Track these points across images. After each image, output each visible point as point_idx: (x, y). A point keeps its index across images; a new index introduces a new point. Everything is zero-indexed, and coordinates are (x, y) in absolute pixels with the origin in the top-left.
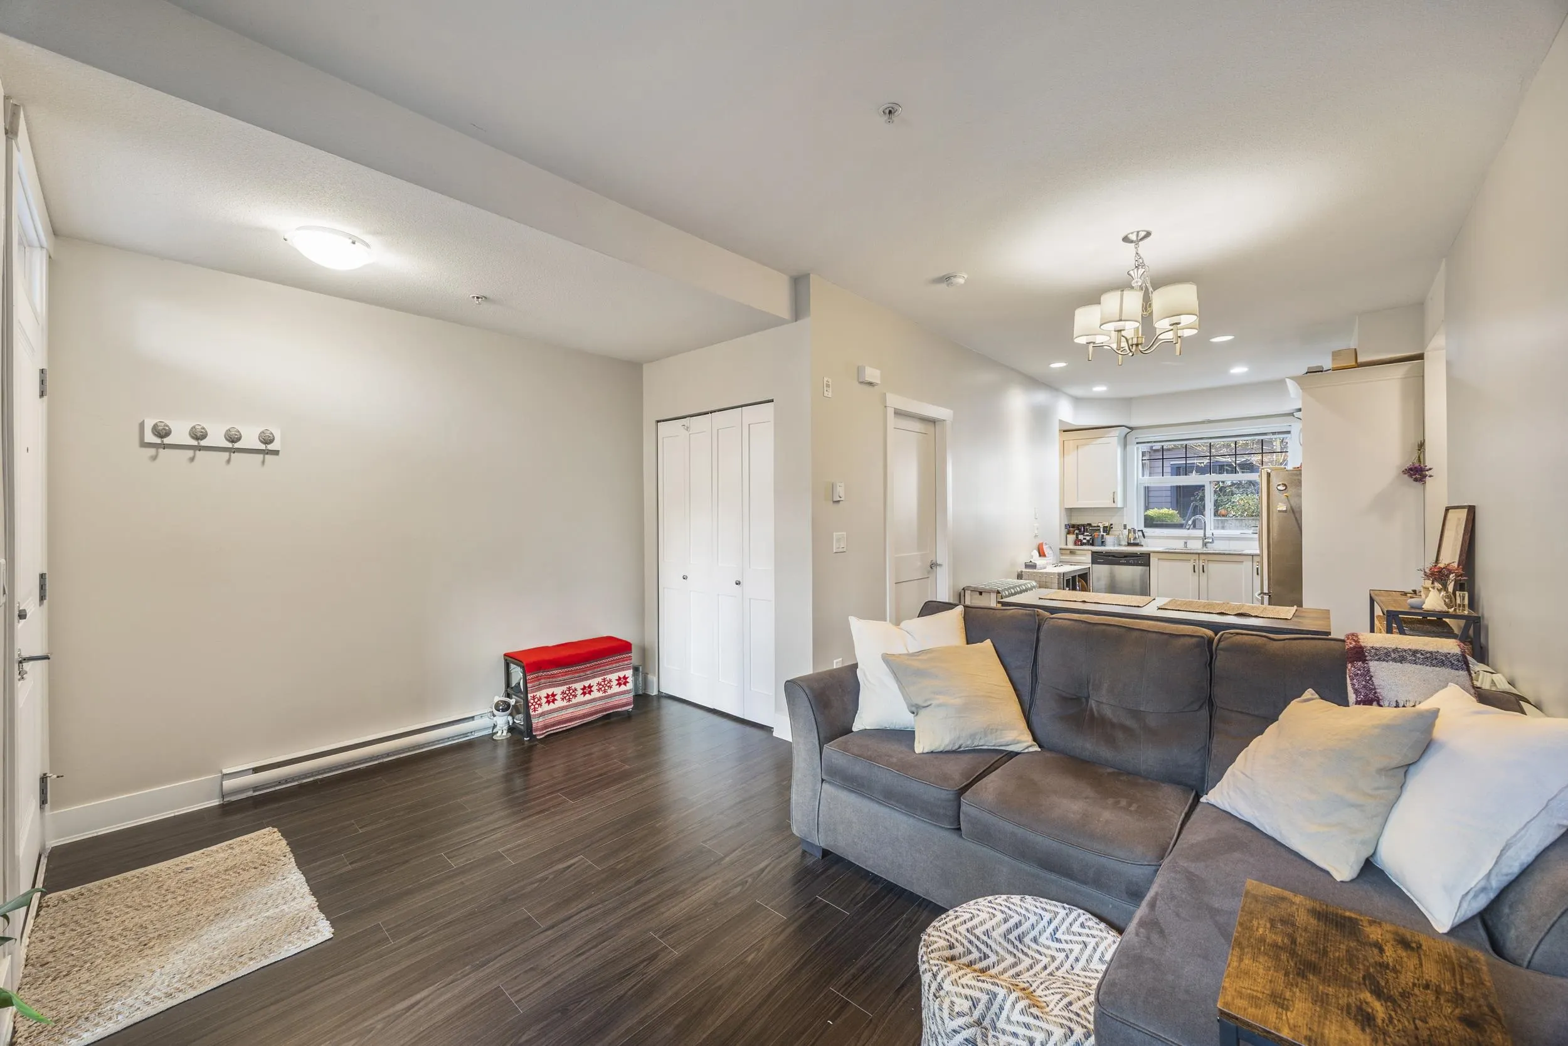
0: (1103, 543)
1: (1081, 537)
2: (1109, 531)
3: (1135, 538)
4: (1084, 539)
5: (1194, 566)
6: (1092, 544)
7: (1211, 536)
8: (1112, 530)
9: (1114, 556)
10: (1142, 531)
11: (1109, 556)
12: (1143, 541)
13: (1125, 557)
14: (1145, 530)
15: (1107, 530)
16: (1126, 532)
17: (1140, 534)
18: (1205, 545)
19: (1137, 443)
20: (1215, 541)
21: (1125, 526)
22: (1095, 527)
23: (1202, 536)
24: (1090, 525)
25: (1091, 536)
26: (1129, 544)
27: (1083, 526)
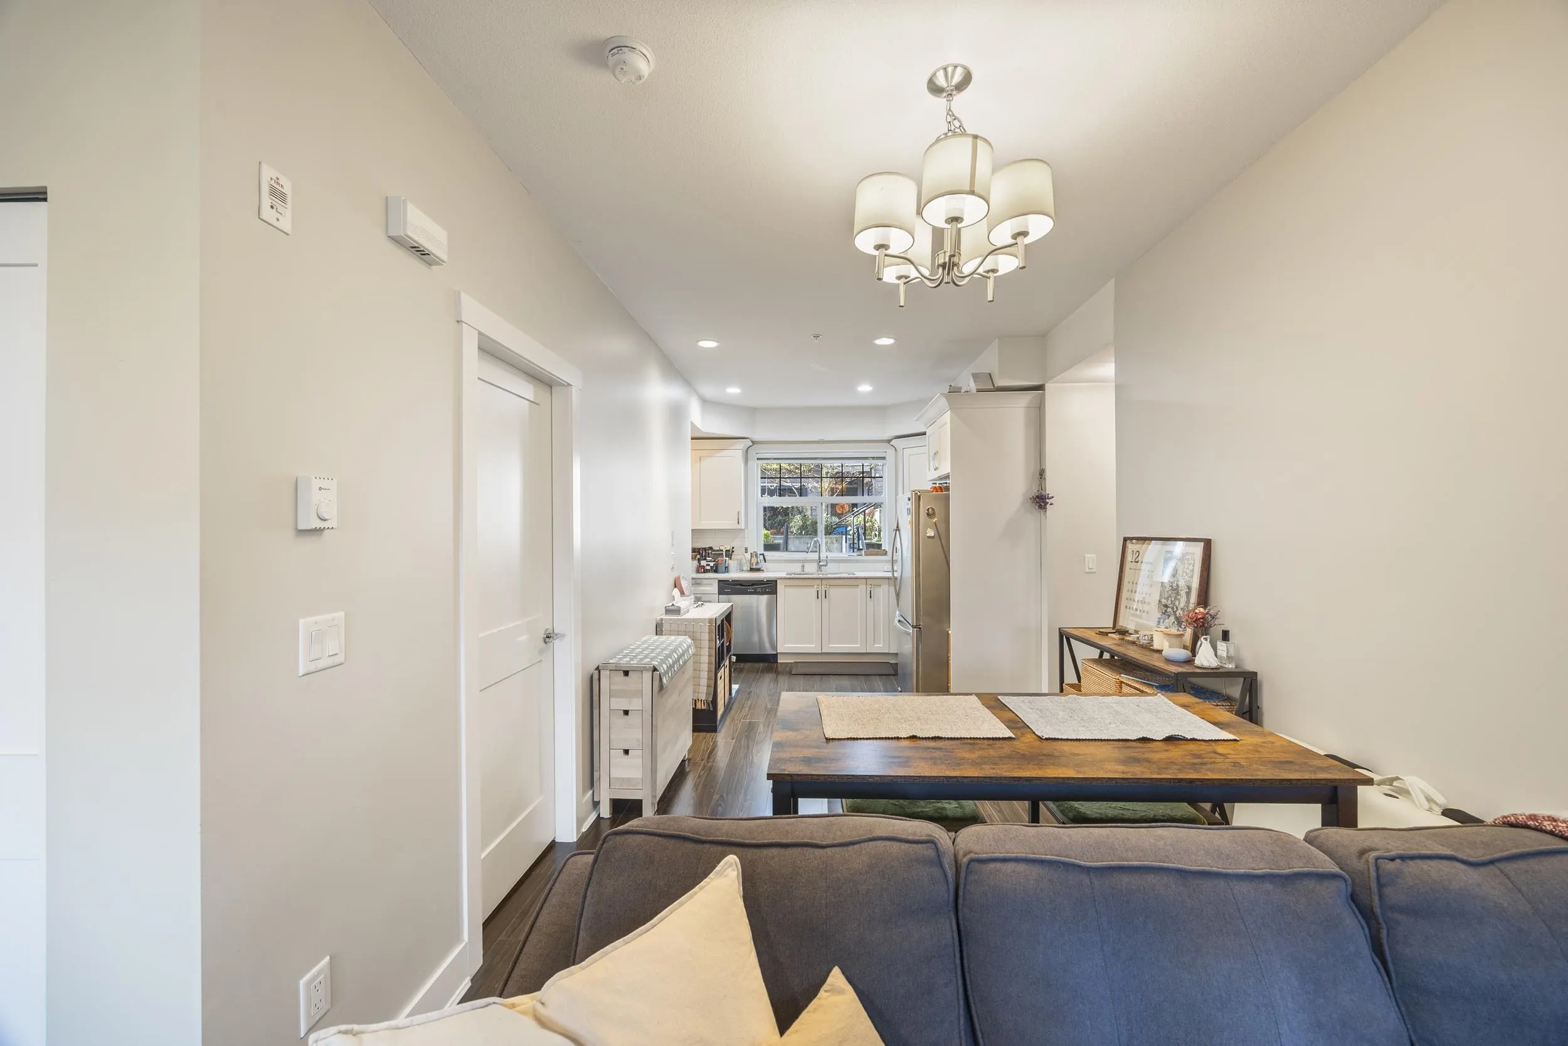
0: (727, 570)
1: (703, 563)
2: (731, 555)
3: (757, 563)
4: (708, 565)
5: (818, 591)
6: (716, 571)
7: (825, 558)
8: (733, 553)
9: (741, 585)
10: (763, 554)
11: (737, 585)
12: (762, 565)
13: (752, 585)
14: (766, 553)
15: (729, 554)
16: (748, 556)
17: (762, 557)
18: (820, 567)
19: (758, 459)
20: (828, 564)
21: (746, 550)
22: (717, 551)
23: (818, 558)
24: (711, 548)
25: (714, 561)
26: (752, 570)
27: (705, 549)
